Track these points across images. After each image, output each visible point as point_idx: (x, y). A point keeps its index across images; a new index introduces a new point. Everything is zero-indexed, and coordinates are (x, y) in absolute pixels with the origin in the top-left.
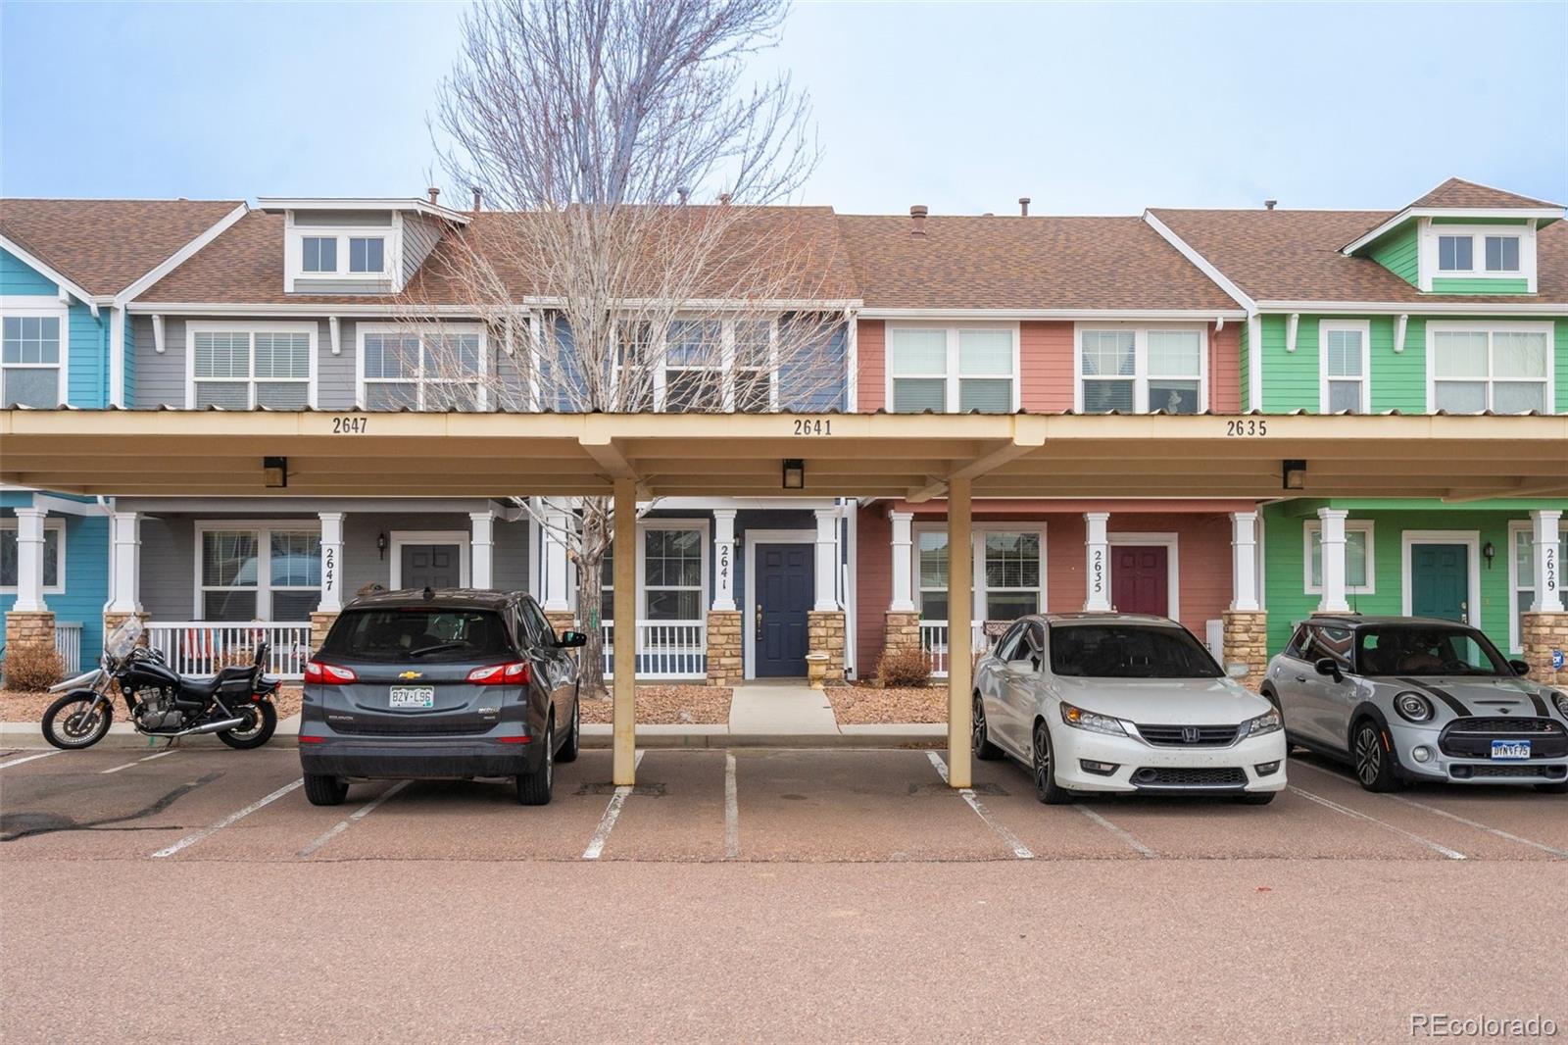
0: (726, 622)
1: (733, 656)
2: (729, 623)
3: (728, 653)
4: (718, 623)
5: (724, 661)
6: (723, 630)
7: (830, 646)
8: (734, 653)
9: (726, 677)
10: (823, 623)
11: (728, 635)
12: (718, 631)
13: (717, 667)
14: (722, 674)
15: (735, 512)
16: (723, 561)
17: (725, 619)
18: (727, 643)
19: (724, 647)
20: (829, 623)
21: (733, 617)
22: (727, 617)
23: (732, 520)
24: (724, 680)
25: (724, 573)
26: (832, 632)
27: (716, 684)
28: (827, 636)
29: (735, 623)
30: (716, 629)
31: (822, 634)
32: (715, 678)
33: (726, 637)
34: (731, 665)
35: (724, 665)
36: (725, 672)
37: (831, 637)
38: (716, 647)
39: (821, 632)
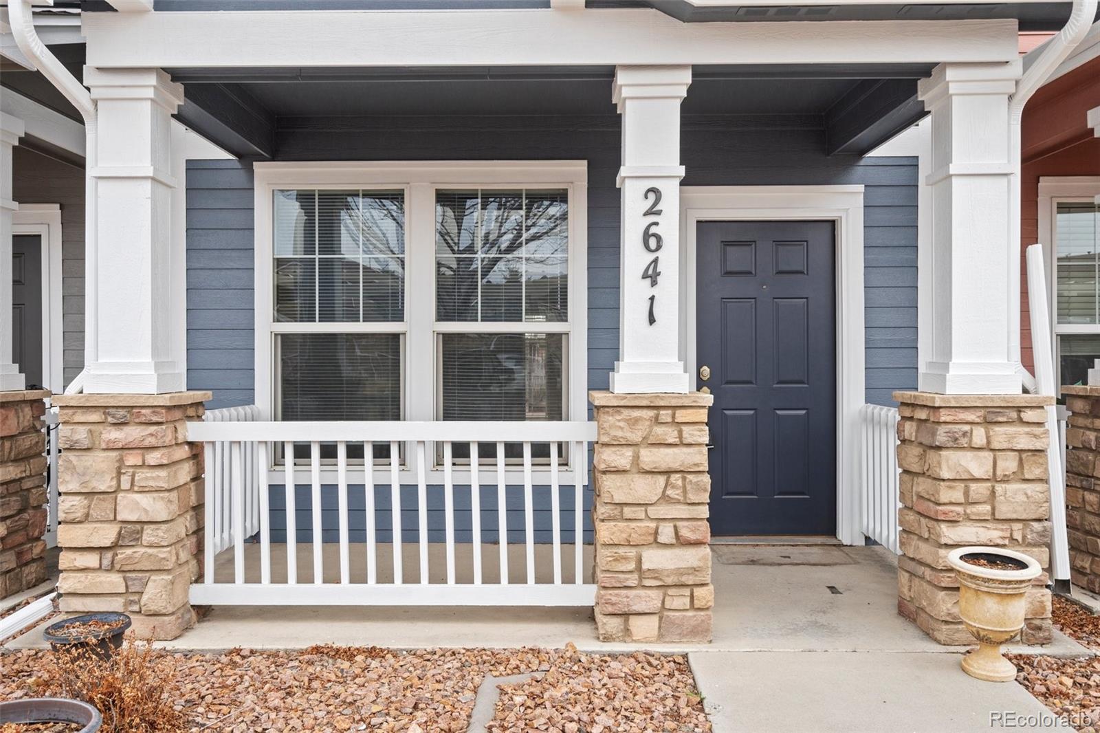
0: (659, 430)
1: (681, 542)
2: (671, 435)
3: (667, 533)
4: (636, 437)
5: (653, 559)
6: (650, 457)
7: (1004, 511)
8: (686, 533)
9: (661, 612)
10: (979, 436)
11: (668, 473)
12: (636, 458)
13: (633, 580)
14: (649, 599)
15: (687, 77)
16: (647, 236)
17: (657, 421)
18: (665, 498)
19: (652, 511)
20: (1001, 436)
21: (681, 416)
22: (665, 415)
23: (678, 103)
24: (655, 620)
25: (652, 275)
26: (1008, 464)
27: (627, 631)
28: (994, 479)
29: (690, 434)
30: (629, 452)
31: (977, 473)
32: (626, 615)
33: (662, 480)
34: (679, 572)
35: (655, 574)
36: (656, 595)
37: (1006, 479)
38: (628, 512)
39: (977, 465)
